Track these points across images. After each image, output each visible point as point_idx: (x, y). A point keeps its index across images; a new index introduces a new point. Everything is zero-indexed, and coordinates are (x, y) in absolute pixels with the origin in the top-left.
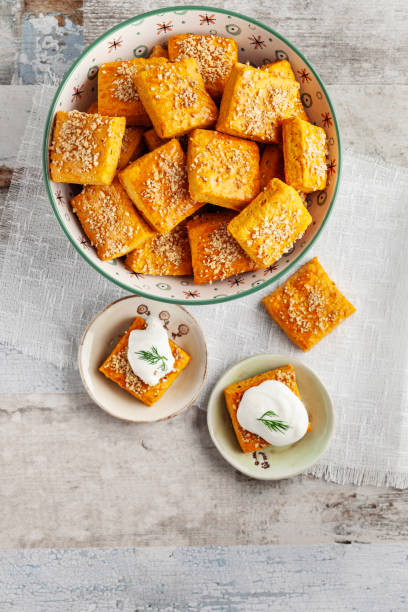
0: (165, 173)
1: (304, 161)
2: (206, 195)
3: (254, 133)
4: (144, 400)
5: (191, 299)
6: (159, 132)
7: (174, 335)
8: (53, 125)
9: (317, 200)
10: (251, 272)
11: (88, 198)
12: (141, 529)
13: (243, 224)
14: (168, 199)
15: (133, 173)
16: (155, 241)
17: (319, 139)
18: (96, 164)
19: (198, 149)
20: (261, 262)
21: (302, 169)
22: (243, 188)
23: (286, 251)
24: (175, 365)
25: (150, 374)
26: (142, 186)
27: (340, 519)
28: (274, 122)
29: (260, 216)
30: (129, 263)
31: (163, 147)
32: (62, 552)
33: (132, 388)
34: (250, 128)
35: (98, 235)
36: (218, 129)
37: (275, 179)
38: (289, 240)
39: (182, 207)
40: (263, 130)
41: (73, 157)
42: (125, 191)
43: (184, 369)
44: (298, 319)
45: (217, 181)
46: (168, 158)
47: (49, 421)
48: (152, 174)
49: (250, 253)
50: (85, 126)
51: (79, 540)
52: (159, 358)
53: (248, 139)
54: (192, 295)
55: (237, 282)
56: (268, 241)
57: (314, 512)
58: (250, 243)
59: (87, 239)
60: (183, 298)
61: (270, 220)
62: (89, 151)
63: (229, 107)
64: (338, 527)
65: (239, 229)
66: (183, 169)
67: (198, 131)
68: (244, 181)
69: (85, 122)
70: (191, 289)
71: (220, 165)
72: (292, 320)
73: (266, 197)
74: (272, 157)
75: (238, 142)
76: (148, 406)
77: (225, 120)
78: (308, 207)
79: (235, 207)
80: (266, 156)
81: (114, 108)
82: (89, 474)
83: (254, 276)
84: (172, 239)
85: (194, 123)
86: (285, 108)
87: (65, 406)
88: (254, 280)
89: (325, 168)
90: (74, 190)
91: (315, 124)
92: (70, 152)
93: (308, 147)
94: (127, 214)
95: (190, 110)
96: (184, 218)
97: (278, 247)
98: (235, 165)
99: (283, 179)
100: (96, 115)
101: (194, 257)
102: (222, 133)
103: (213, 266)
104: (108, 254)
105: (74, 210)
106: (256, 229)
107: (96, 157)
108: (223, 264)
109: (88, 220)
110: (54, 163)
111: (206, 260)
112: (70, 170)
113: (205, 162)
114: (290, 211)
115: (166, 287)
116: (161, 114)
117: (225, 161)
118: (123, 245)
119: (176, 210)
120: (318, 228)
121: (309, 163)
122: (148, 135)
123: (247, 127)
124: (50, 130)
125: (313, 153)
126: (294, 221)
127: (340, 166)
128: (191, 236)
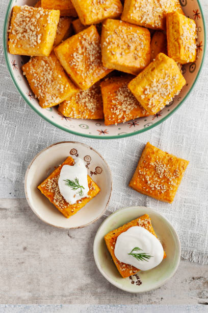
0: (86, 49)
1: (180, 42)
2: (114, 64)
3: (147, 22)
5: (102, 135)
6: (82, 20)
7: (92, 173)
8: (11, 15)
9: (189, 68)
10: (143, 117)
11: (34, 65)
12: (66, 292)
13: (139, 84)
14: (88, 67)
15: (64, 48)
16: (79, 95)
17: (191, 27)
18: (39, 41)
19: (108, 33)
20: (151, 110)
21: (180, 47)
22: (139, 59)
23: (168, 103)
24: (89, 194)
25: (71, 196)
26: (70, 57)
27: (202, 287)
28: (161, 15)
29: (151, 78)
30: (60, 110)
31: (85, 31)
32: (13, 306)
33: (57, 204)
34: (144, 19)
35: (40, 91)
36: (123, 19)
37: (161, 54)
38: (170, 96)
39: (97, 72)
40: (153, 20)
41: (24, 37)
42: (59, 60)
44: (156, 187)
45: (121, 54)
46: (88, 38)
48: (77, 49)
49: (143, 104)
50: (33, 16)
51: (24, 298)
52: (79, 186)
53: (143, 26)
54: (103, 132)
55: (134, 124)
56: (155, 96)
58: (143, 97)
59: (33, 93)
60: (97, 134)
61: (157, 82)
62: (34, 33)
63: (130, 4)
65: (137, 87)
66: (98, 46)
67: (109, 20)
68: (140, 54)
69: (32, 13)
70: (103, 128)
71: (123, 43)
73: (154, 66)
74: (158, 39)
75: (136, 29)
77: (128, 13)
78: (183, 74)
79: (134, 72)
80: (155, 39)
81: (52, 4)
82: (32, 254)
83: (145, 120)
84: (90, 94)
85: (106, 14)
86: (168, 6)
87: (15, 207)
88: (145, 123)
89: (196, 47)
90: (24, 60)
91: (188, 17)
92: (22, 33)
93: (183, 32)
94: (60, 76)
95: (104, 6)
96: (98, 79)
97: (162, 101)
98: (134, 44)
99: (166, 53)
100: (40, 9)
101: (105, 106)
102: (125, 22)
103: (118, 113)
104: (46, 104)
105: (24, 74)
106: (147, 87)
107: (39, 37)
108: (125, 112)
109: (33, 80)
110: (11, 41)
111: (113, 109)
112: (22, 46)
113: (113, 41)
114: (171, 76)
115: (85, 127)
116: (83, 8)
117: (127, 41)
118: (57, 97)
119: (93, 74)
120: (190, 88)
121: (184, 43)
122: (75, 23)
123: (142, 18)
124: (9, 20)
125: (187, 37)
126: (174, 83)
127: (205, 46)
128: (103, 92)
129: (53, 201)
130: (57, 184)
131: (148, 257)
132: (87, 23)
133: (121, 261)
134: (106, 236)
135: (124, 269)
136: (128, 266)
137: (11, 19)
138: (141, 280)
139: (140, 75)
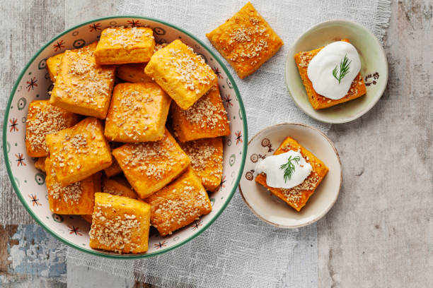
0: (141, 160)
1: (130, 47)
2: (159, 127)
3: (108, 88)
4: (323, 175)
5: (242, 138)
6: (107, 166)
7: (270, 150)
8: (101, 251)
9: (162, 35)
10: (220, 89)
11: (161, 222)
12: (428, 176)
13: (182, 97)
14: (162, 158)
15: (141, 187)
16: (196, 168)
17: (111, 34)
18: (133, 217)
19: (121, 134)
20: (213, 81)
21: (137, 48)
22: (152, 97)
23: (203, 61)
24: (295, 150)
25: (303, 170)
26: (151, 180)
27: (419, 15)
28: (98, 71)
29: (176, 83)
30: (213, 188)
31: (119, 162)
33: (314, 185)
34: (104, 92)
35: (191, 214)
36: (104, 117)
37: (146, 71)
38: (195, 58)
39: (168, 147)
40: (104, 81)
41: (127, 235)
42: (155, 193)
43: (298, 142)
44: (257, 50)
45: (147, 118)
46: (128, 158)
47: (340, 252)
48: (142, 171)
49: (206, 91)
50: (103, 225)
52: (289, 163)
53: (112, 92)
54: (239, 138)
55: (228, 101)
56: (196, 76)
57: (413, 36)
58: (198, 91)
59: (194, 222)
60: (242, 145)
61: (179, 75)
62: (123, 222)
63: (85, 108)
64: (426, 16)
65: (186, 99)
66: (137, 145)
67: (106, 134)
68: (147, 96)
69: (99, 226)
70: (234, 138)
71: (134, 116)
72: (258, 55)
73: (160, 79)
74: (127, 74)
75: (115, 101)
76: (328, 171)
77: (97, 112)
78: (167, 43)
79: (168, 103)
80: (126, 77)
81: (87, 201)
83: (224, 87)
84: (194, 154)
85: (99, 137)
86: (87, 63)
87: (328, 239)
88: (227, 87)
89: (135, 28)
90: (155, 234)
92: (123, 237)
93: (119, 44)
94: (174, 191)
95: (89, 141)
96: (177, 145)
98: (134, 103)
99: (145, 64)
100: (94, 217)
101: (208, 136)
102: (108, 114)
103: (216, 120)
104: (206, 206)
106: (186, 86)
107: (128, 217)
108: (214, 112)
109: (179, 222)
110: (132, 250)
111: (211, 126)
112: (138, 237)
113: (132, 128)
114: (171, 58)
115: (232, 158)
116: (92, 164)
117: (131, 112)
118: (199, 194)
119: (171, 151)
120: (185, 35)
121: (131, 43)
122: (109, 174)
123: (103, 94)
124: (107, 253)
125: (123, 40)
126: (179, 54)
127: (133, 17)
128: (192, 139)
129: (312, 191)
130: (292, 189)
132: (109, 159)
137: (106, 251)
139: (172, 96)
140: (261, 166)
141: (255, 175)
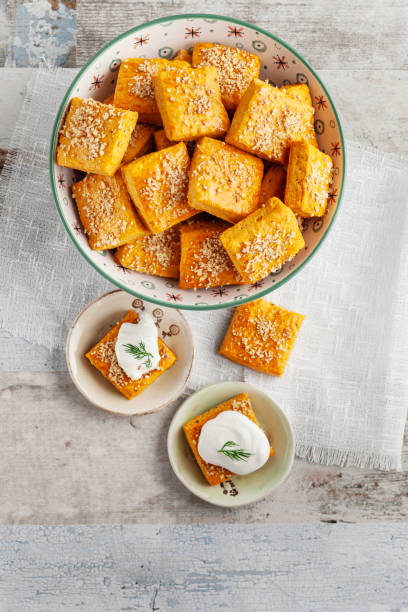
0: (167, 174)
1: (305, 185)
2: (204, 203)
3: (262, 150)
4: (124, 392)
5: (173, 302)
6: (168, 132)
7: (164, 334)
8: (66, 111)
9: (312, 225)
10: (237, 286)
11: (89, 186)
13: (235, 236)
14: (166, 201)
15: (137, 168)
16: (147, 240)
17: (325, 166)
18: (102, 153)
19: (203, 157)
20: (248, 277)
21: (303, 193)
22: (241, 202)
23: (273, 270)
24: (160, 364)
25: (134, 368)
26: (142, 183)
28: (284, 143)
29: (254, 231)
30: (118, 257)
31: (170, 148)
33: (114, 379)
34: (258, 145)
35: (92, 224)
36: (227, 140)
37: (275, 198)
38: (279, 260)
39: (178, 210)
40: (271, 148)
41: (81, 143)
42: (125, 185)
43: (168, 369)
45: (217, 191)
46: (173, 160)
47: (39, 398)
48: (154, 173)
49: (237, 266)
50: (99, 115)
52: (145, 354)
53: (255, 155)
54: (174, 297)
55: (221, 293)
56: (257, 258)
57: (300, 491)
58: (239, 256)
59: (82, 226)
60: (165, 299)
61: (263, 237)
62: (97, 140)
63: (242, 120)
64: (324, 507)
65: (230, 240)
66: (186, 173)
67: (206, 139)
68: (244, 195)
69: (98, 111)
70: (175, 292)
71: (222, 175)
73: (262, 214)
74: (275, 176)
75: (244, 156)
76: (127, 399)
77: (236, 133)
78: (303, 232)
79: (230, 219)
80: (270, 175)
83: (238, 290)
84: (164, 240)
85: (204, 130)
86: (296, 131)
87: (54, 384)
88: (238, 293)
89: (327, 196)
91: (323, 151)
92: (79, 138)
93: (312, 172)
94: (124, 208)
95: (202, 118)
96: (178, 221)
97: (266, 265)
98: (238, 179)
99: (282, 199)
100: (110, 106)
101: (183, 260)
102: (229, 145)
103: (200, 274)
104: (98, 244)
105: (74, 196)
106: (248, 243)
107: (103, 147)
108: (210, 273)
109: (85, 208)
110: (62, 146)
111: (194, 266)
112: (76, 155)
113: (208, 170)
114: (285, 232)
115: (150, 286)
116: (173, 116)
117: (227, 173)
118: (115, 238)
119: (172, 212)
120: (309, 253)
121: (311, 187)
122: (158, 135)
123: (255, 145)
124: (63, 114)
125: (315, 179)
126: (287, 243)
127: (340, 198)
128: (182, 240)
129: (107, 375)
130: (113, 351)
131: (247, 455)
132: (174, 138)
133: (207, 462)
134: (185, 424)
135: (212, 473)
136: (217, 468)
137: (66, 115)
138: (237, 488)
139: (239, 224)
140: (148, 320)
141: (138, 310)
